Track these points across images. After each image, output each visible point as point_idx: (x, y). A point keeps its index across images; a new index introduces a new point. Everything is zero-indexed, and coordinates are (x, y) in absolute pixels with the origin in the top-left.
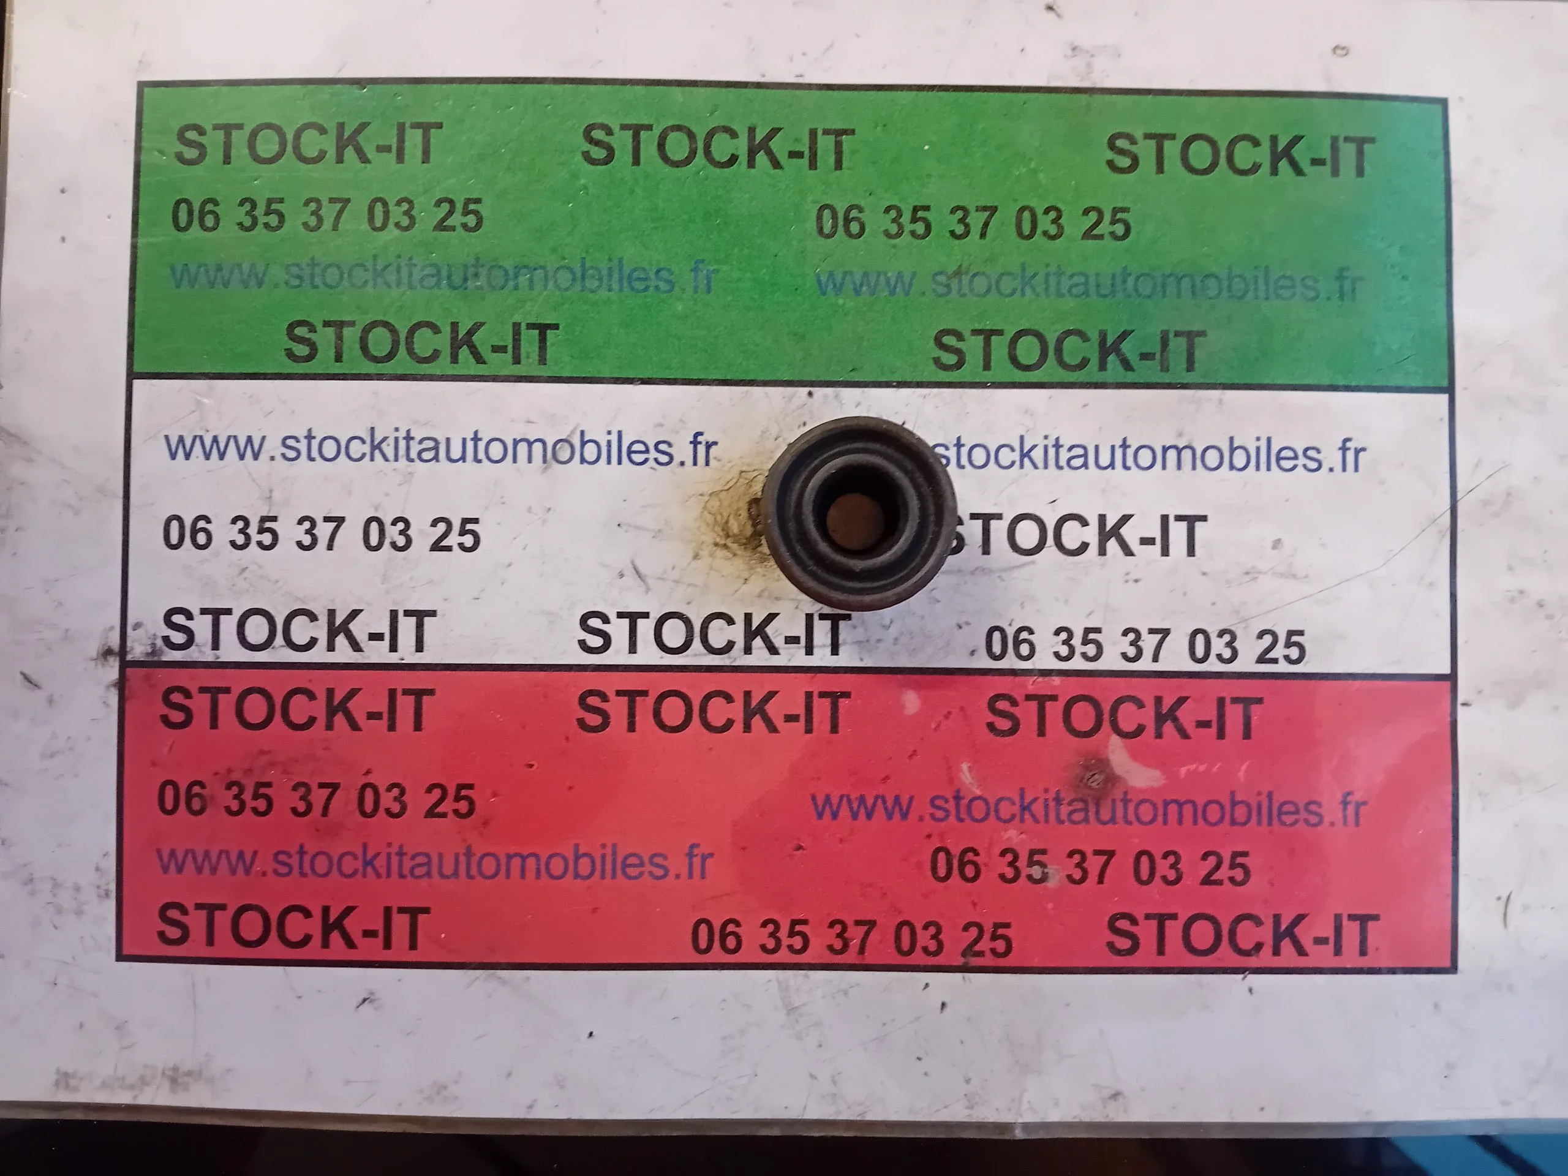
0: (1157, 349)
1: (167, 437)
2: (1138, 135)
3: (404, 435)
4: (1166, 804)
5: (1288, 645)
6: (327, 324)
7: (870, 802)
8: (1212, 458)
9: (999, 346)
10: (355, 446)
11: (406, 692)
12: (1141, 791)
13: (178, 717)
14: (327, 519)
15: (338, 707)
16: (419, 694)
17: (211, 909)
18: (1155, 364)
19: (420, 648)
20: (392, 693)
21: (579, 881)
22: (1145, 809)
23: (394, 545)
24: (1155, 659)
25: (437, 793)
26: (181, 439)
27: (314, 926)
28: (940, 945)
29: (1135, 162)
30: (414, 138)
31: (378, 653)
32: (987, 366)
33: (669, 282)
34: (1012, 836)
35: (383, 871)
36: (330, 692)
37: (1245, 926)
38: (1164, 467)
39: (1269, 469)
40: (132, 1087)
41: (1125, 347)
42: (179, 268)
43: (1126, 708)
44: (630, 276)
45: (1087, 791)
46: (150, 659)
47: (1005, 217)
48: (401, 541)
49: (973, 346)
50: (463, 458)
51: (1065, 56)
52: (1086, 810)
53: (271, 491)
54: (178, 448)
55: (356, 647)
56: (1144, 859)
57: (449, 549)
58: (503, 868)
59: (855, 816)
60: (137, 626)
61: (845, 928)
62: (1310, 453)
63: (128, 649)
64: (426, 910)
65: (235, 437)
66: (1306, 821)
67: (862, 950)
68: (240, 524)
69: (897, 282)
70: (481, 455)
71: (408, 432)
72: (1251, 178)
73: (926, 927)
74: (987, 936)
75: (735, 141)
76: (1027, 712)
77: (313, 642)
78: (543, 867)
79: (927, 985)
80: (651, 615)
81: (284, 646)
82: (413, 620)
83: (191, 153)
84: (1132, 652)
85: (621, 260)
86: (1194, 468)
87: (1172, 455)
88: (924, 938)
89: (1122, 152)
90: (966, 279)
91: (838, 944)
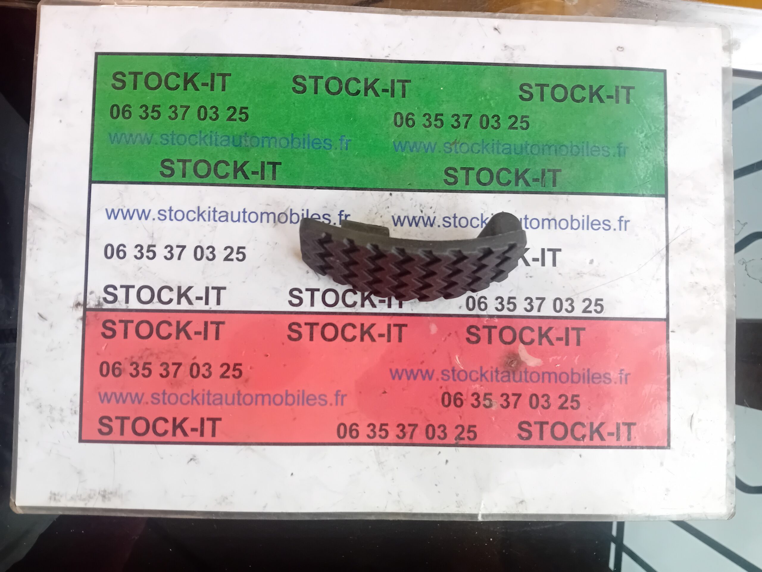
0: (540, 177)
1: (107, 210)
2: (533, 84)
3: (213, 210)
4: (543, 374)
5: (596, 305)
6: (179, 161)
7: (415, 372)
8: (563, 224)
9: (472, 175)
10: (191, 214)
11: (212, 323)
12: (533, 368)
13: (109, 333)
14: (178, 246)
15: (182, 329)
16: (218, 324)
17: (123, 419)
18: (539, 184)
19: (218, 303)
20: (206, 324)
21: (288, 406)
23: (208, 258)
24: (539, 310)
25: (225, 367)
26: (113, 210)
27: (169, 426)
28: (446, 435)
29: (532, 96)
30: (218, 80)
31: (200, 305)
32: (467, 183)
33: (330, 145)
34: (476, 387)
35: (201, 402)
36: (178, 323)
37: (578, 427)
38: (543, 228)
39: (588, 229)
40: (84, 500)
41: (527, 176)
42: (113, 135)
43: (527, 332)
44: (313, 142)
45: (509, 368)
46: (97, 307)
47: (475, 119)
48: (211, 256)
49: (461, 175)
50: (239, 220)
51: (502, 50)
52: (509, 376)
53: (153, 234)
54: (112, 214)
55: (190, 302)
56: (534, 398)
57: (232, 260)
58: (254, 400)
59: (409, 378)
60: (92, 293)
61: (404, 427)
62: (606, 222)
63: (87, 303)
64: (220, 419)
65: (137, 210)
67: (411, 437)
68: (139, 248)
69: (428, 146)
70: (247, 219)
71: (215, 208)
72: (581, 104)
73: (439, 427)
74: (466, 431)
75: (359, 84)
76: (484, 333)
77: (171, 301)
78: (272, 400)
79: (440, 453)
80: (321, 290)
81: (158, 302)
82: (216, 291)
83: (119, 84)
84: (529, 307)
85: (309, 135)
86: (556, 228)
87: (546, 222)
88: (439, 432)
89: (526, 92)
90: (458, 146)
91: (401, 435)
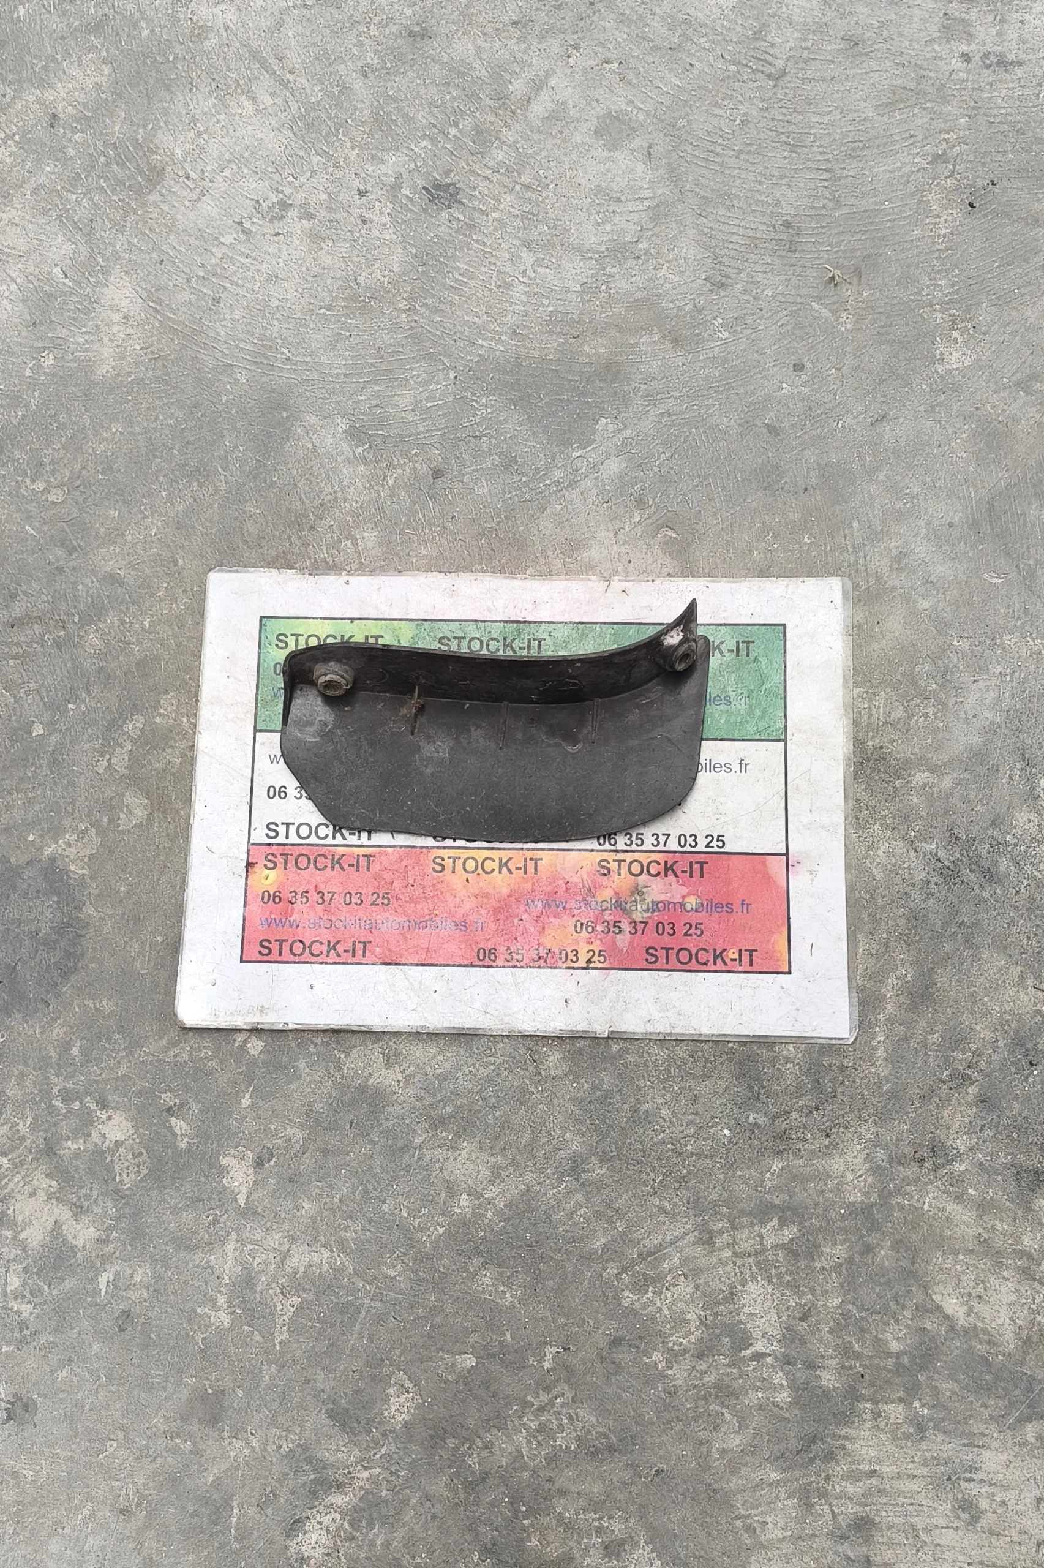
22: (660, 905)
66: (727, 912)
